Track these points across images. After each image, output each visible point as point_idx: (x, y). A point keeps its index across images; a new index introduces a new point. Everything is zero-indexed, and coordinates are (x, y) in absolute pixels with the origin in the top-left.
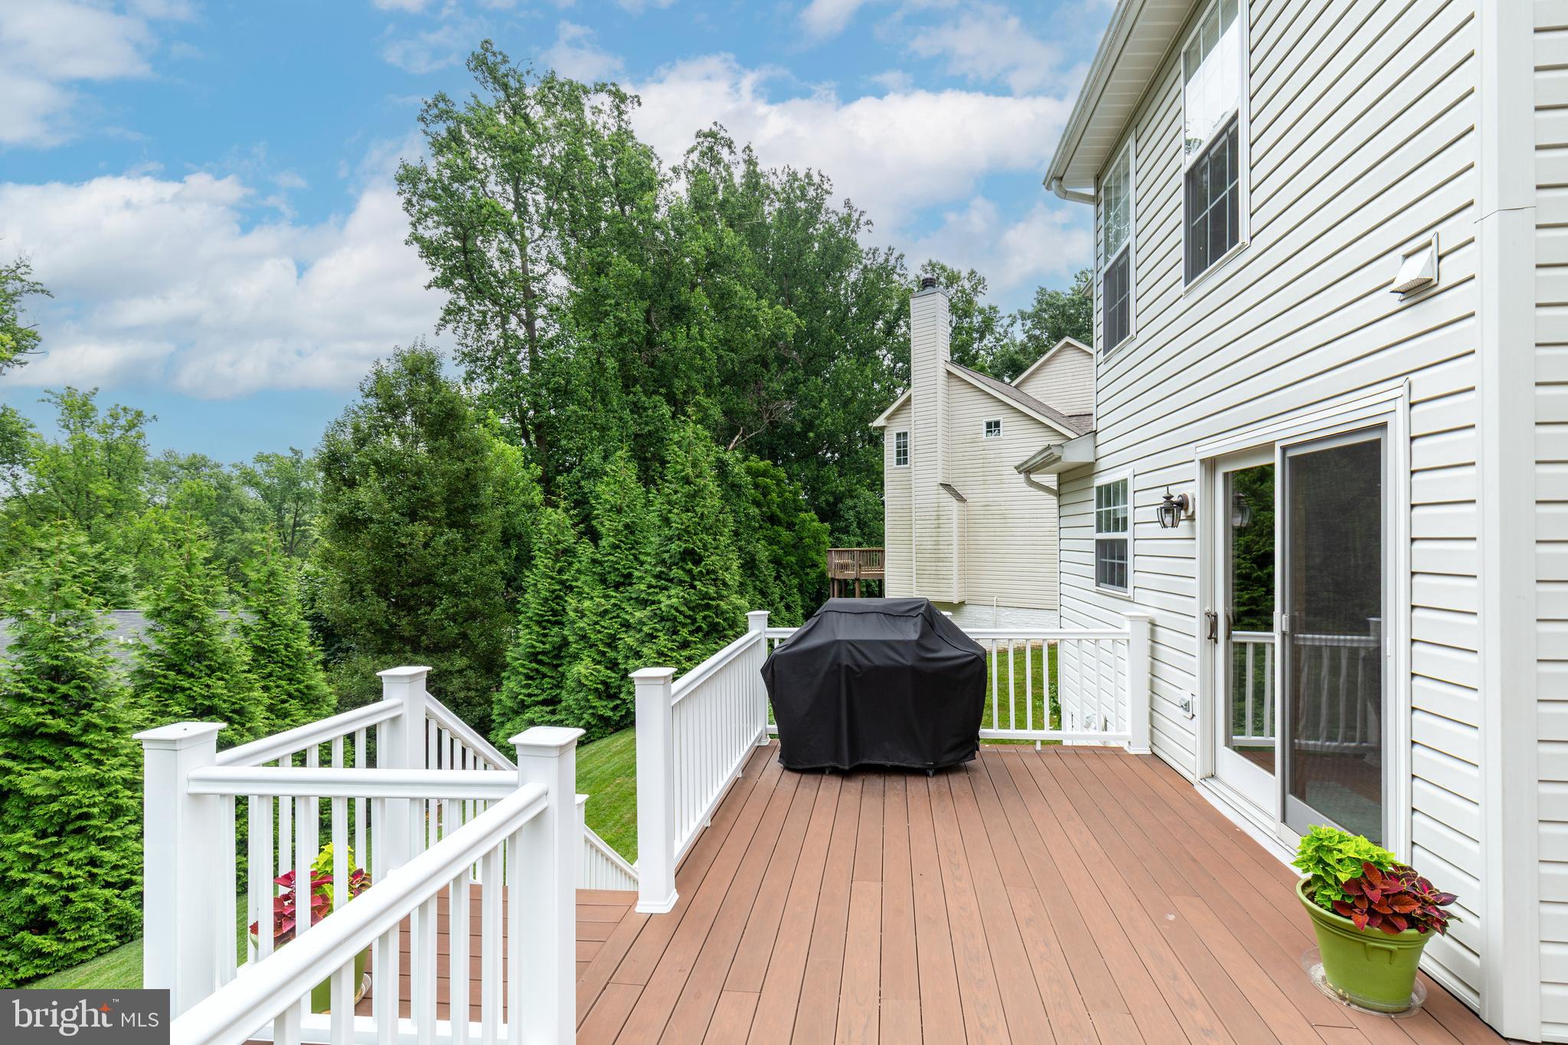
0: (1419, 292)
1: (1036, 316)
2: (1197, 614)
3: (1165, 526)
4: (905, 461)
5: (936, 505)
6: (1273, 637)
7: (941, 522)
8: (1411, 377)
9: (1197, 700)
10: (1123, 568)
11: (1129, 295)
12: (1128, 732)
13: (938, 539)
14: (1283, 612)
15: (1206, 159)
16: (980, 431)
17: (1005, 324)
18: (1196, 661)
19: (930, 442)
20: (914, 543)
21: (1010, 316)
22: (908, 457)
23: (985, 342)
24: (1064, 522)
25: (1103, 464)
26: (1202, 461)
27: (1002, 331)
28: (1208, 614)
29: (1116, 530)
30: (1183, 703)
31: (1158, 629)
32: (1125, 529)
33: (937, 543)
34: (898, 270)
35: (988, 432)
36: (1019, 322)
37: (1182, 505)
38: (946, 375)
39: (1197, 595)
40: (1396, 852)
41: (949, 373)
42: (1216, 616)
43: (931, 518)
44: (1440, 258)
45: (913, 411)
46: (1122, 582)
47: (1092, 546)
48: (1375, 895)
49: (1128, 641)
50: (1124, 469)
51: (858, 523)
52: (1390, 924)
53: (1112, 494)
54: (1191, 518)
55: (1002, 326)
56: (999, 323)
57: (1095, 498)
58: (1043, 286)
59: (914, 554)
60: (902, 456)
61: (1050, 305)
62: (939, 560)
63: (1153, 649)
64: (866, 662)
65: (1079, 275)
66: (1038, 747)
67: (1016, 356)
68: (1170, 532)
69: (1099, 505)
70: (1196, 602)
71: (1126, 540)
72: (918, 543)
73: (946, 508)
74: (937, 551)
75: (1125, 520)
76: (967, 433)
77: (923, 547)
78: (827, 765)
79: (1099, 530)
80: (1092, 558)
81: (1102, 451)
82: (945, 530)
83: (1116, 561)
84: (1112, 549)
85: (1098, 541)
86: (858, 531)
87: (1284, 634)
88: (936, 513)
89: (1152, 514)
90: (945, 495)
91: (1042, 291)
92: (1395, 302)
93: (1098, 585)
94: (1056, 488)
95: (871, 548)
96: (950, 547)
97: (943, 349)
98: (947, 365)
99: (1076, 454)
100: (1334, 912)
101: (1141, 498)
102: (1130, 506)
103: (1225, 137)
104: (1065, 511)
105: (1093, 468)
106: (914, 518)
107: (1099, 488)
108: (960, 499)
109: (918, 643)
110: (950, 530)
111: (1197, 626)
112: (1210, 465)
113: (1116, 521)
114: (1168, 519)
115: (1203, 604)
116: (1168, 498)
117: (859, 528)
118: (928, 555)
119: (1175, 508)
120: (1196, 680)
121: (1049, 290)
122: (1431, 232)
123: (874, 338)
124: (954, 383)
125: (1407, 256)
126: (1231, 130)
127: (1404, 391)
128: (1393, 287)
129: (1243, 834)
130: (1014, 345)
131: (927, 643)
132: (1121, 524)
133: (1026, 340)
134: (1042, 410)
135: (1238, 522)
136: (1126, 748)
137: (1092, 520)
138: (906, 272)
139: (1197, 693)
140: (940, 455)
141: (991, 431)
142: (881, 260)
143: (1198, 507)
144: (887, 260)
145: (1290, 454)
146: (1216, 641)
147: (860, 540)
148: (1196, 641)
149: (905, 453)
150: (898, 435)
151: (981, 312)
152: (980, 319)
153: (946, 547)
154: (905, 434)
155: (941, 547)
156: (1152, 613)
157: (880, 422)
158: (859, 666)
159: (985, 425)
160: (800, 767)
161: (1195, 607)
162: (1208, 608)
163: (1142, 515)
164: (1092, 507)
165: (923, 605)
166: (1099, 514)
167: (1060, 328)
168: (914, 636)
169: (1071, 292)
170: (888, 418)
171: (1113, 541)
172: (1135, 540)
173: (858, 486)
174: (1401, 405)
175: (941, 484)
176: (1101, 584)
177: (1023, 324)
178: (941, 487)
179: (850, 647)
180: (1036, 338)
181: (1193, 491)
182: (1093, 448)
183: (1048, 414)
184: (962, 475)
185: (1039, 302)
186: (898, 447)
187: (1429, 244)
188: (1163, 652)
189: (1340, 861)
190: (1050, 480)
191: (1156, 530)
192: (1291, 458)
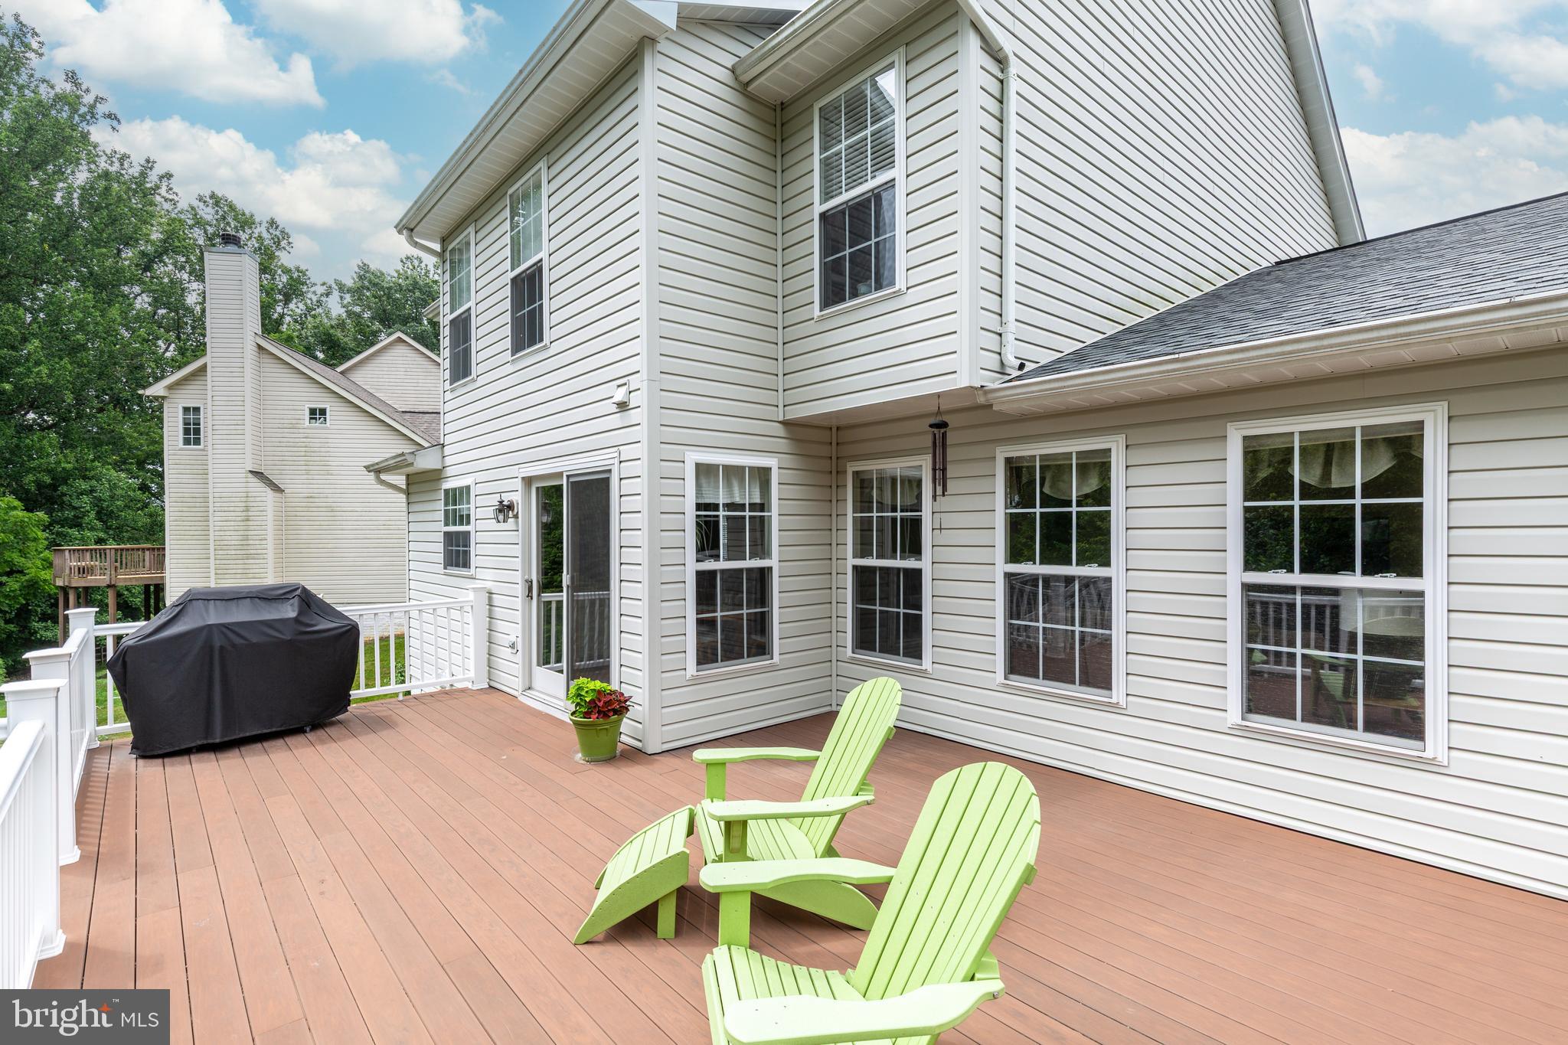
0: (623, 406)
1: (357, 292)
2: (520, 582)
3: (499, 522)
4: (197, 442)
5: (245, 495)
6: (562, 596)
7: (250, 514)
8: (621, 448)
9: (519, 640)
10: (467, 554)
11: (470, 344)
12: (472, 674)
13: (246, 533)
14: (568, 574)
15: (524, 274)
16: (301, 417)
17: (319, 293)
18: (519, 614)
19: (235, 423)
20: (212, 538)
21: (324, 284)
22: (202, 436)
23: (292, 306)
24: (412, 517)
25: (449, 472)
26: (523, 478)
27: (315, 299)
28: (526, 581)
29: (461, 524)
30: (511, 644)
31: (494, 596)
32: (468, 523)
33: (246, 538)
34: (163, 191)
35: (311, 418)
36: (336, 294)
37: (510, 507)
38: (256, 349)
39: (520, 569)
40: (614, 686)
41: (259, 347)
42: (531, 582)
43: (237, 509)
44: (630, 392)
45: (209, 382)
46: (466, 564)
47: (440, 537)
48: (601, 704)
49: (472, 606)
50: (467, 477)
51: (98, 513)
52: (606, 716)
53: (457, 496)
54: (516, 517)
55: (314, 293)
56: (313, 289)
57: (443, 498)
58: (365, 262)
59: (212, 551)
60: (192, 433)
61: (376, 285)
62: (248, 557)
63: (490, 611)
64: (242, 641)
65: (404, 260)
66: (401, 697)
67: (331, 331)
68: (502, 526)
69: (446, 504)
70: (519, 574)
71: (469, 532)
72: (217, 538)
73: (258, 499)
74: (245, 547)
75: (468, 516)
76: (285, 417)
77: (226, 543)
78: (193, 745)
79: (446, 524)
80: (440, 547)
81: (448, 461)
82: (255, 523)
83: (461, 549)
84: (458, 540)
85: (446, 533)
86: (99, 524)
87: (568, 586)
88: (244, 504)
89: (490, 512)
90: (256, 485)
91: (364, 267)
92: (614, 409)
93: (445, 568)
94: (404, 487)
95: (122, 546)
96: (264, 542)
97: (251, 319)
98: (257, 337)
99: (426, 462)
100: (585, 718)
101: (481, 501)
102: (472, 506)
103: (535, 267)
104: (413, 508)
105: (441, 474)
106: (211, 509)
107: (447, 491)
108: (277, 489)
109: (296, 620)
110: (264, 523)
111: (519, 590)
112: (528, 481)
113: (461, 517)
114: (501, 517)
115: (523, 575)
116: (501, 502)
117: (100, 519)
118: (233, 552)
119: (505, 509)
120: (519, 626)
121: (373, 267)
122: (627, 378)
123: (118, 271)
124: (266, 359)
125: (619, 386)
126: (539, 265)
127: (616, 455)
128: (613, 400)
129: (547, 715)
130: (330, 319)
131: (304, 619)
132: (465, 519)
133: (344, 315)
134: (373, 402)
135: (545, 519)
136: (470, 687)
137: (441, 516)
138: (176, 198)
139: (520, 635)
140: (248, 439)
141: (316, 419)
142: (135, 171)
143: (520, 509)
144: (143, 175)
145: (571, 480)
146: (532, 599)
147: (102, 535)
148: (519, 600)
149: (197, 432)
150: (186, 410)
151: (287, 271)
152: (285, 279)
153: (257, 542)
154: (197, 410)
155: (251, 542)
156: (489, 585)
157: (157, 390)
158: (234, 645)
159: (307, 412)
160: (160, 752)
161: (518, 577)
162: (526, 577)
163: (481, 512)
164: (441, 505)
165: (298, 588)
166: (446, 512)
167: (384, 311)
168: (293, 614)
169: (396, 275)
170: (170, 387)
171: (458, 533)
172: (476, 532)
173: (96, 463)
174: (616, 461)
175: (250, 471)
176: (448, 567)
177: (341, 297)
178: (250, 475)
179: (224, 630)
180: (359, 316)
181: (517, 498)
182: (440, 457)
183: (380, 408)
184: (280, 463)
185: (361, 278)
186: (185, 424)
187: (625, 384)
188: (498, 612)
189: (587, 692)
190: (400, 480)
191: (492, 524)
192: (572, 482)
